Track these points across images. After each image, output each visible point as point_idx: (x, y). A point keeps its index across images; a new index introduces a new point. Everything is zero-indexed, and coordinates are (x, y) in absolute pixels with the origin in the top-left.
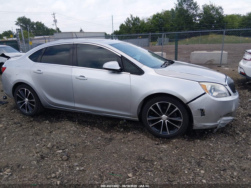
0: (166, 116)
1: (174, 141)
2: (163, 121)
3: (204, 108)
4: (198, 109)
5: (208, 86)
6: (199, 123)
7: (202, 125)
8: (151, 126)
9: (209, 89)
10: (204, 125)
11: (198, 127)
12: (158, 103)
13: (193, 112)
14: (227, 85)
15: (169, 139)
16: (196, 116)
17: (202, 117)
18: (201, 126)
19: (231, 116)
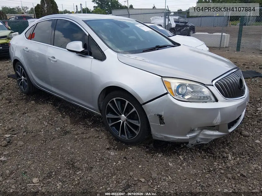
0: (125, 117)
1: (131, 149)
2: (122, 122)
3: (162, 113)
4: (155, 115)
5: (175, 83)
6: (158, 133)
7: (163, 136)
8: (110, 125)
9: (174, 88)
10: (165, 136)
11: (157, 137)
12: (116, 99)
13: (149, 117)
14: (213, 85)
15: (128, 145)
16: (154, 124)
17: (162, 125)
18: (161, 137)
19: (218, 130)
